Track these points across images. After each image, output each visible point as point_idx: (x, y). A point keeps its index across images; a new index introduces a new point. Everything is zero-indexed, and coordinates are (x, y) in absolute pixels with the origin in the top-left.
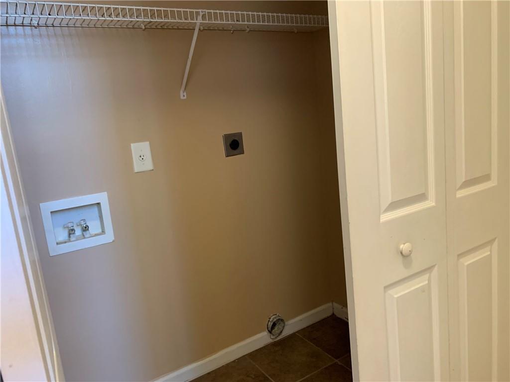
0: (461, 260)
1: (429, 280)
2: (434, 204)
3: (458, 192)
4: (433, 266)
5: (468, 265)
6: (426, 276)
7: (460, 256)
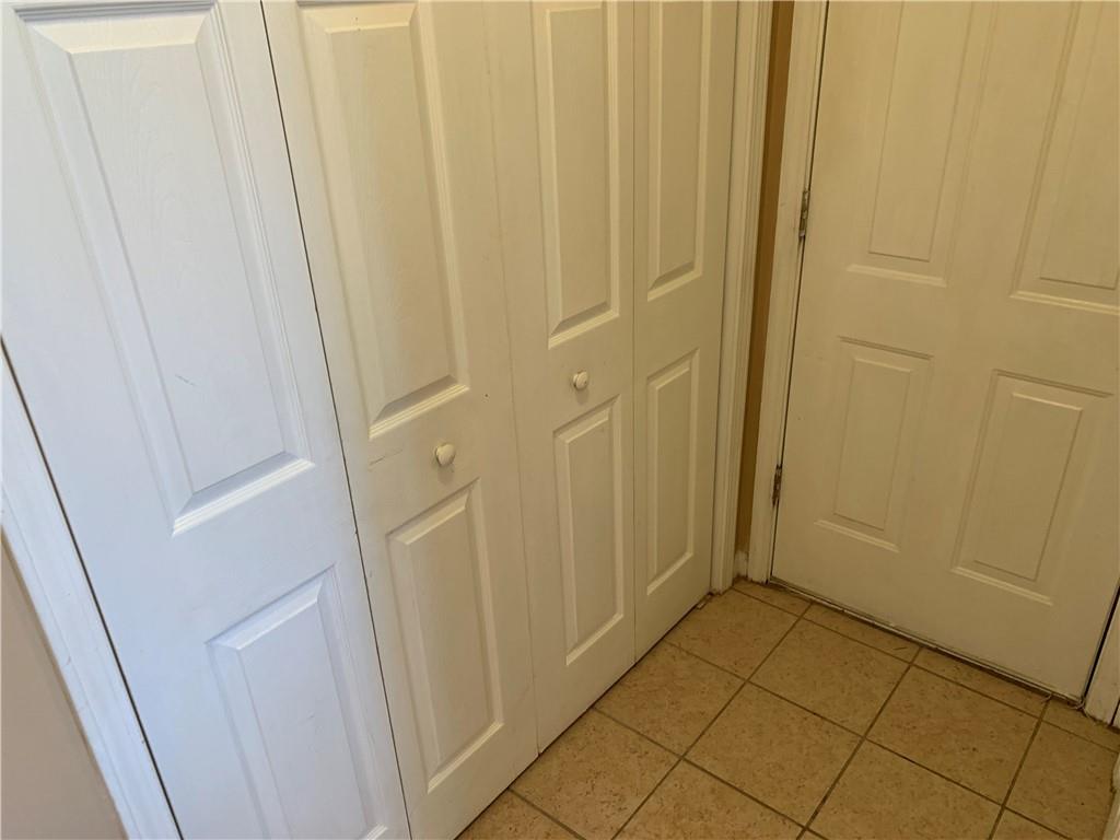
0: (652, 383)
1: (611, 416)
2: (617, 315)
3: (651, 293)
4: (616, 397)
5: (660, 391)
6: (606, 412)
7: (650, 378)
